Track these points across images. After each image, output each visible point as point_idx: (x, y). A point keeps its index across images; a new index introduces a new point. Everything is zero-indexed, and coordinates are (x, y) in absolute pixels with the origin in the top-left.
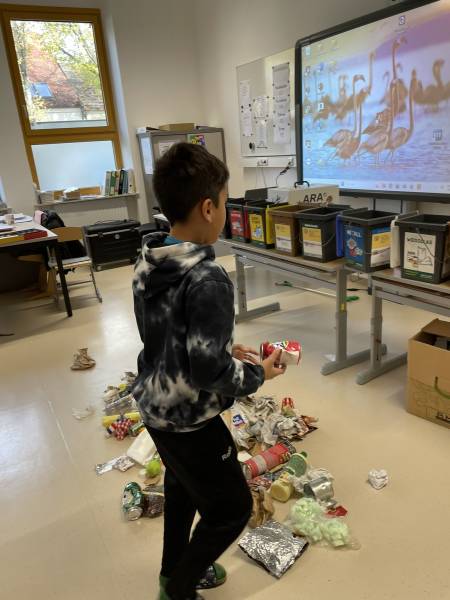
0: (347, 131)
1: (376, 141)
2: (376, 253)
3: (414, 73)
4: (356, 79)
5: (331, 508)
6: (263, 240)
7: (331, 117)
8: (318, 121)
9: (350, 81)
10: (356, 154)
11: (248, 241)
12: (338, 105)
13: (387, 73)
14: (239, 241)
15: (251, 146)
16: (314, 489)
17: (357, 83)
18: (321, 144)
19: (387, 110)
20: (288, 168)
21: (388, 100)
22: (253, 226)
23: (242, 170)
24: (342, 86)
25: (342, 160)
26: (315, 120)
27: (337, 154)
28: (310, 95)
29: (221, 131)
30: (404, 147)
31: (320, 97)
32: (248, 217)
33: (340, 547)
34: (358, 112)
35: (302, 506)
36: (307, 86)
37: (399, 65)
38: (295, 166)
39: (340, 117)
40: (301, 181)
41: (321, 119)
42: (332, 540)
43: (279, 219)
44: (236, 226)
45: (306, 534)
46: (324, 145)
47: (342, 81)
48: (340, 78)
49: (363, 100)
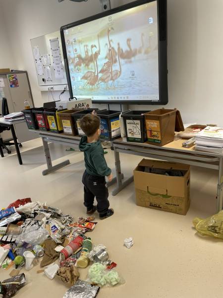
0: (91, 72)
1: (105, 77)
2: (114, 131)
3: (119, 44)
4: (92, 47)
5: (109, 265)
6: (56, 129)
7: (83, 65)
8: (77, 68)
9: (89, 48)
10: (97, 83)
11: (48, 130)
12: (86, 59)
13: (106, 44)
14: (43, 130)
15: (43, 80)
16: (99, 257)
18: (79, 79)
19: (109, 62)
20: (64, 91)
21: (108, 57)
22: (50, 121)
23: (40, 92)
24: (86, 50)
25: (91, 87)
26: (75, 67)
27: (88, 83)
28: (71, 54)
29: (26, 72)
31: (76, 55)
32: (46, 117)
33: (115, 285)
35: (94, 268)
36: (69, 49)
37: (111, 40)
38: (68, 89)
39: (87, 65)
40: (72, 97)
41: (78, 66)
42: (111, 282)
43: (63, 117)
44: (40, 122)
45: (98, 283)
46: (81, 79)
47: (86, 48)
48: (85, 46)
49: (97, 57)
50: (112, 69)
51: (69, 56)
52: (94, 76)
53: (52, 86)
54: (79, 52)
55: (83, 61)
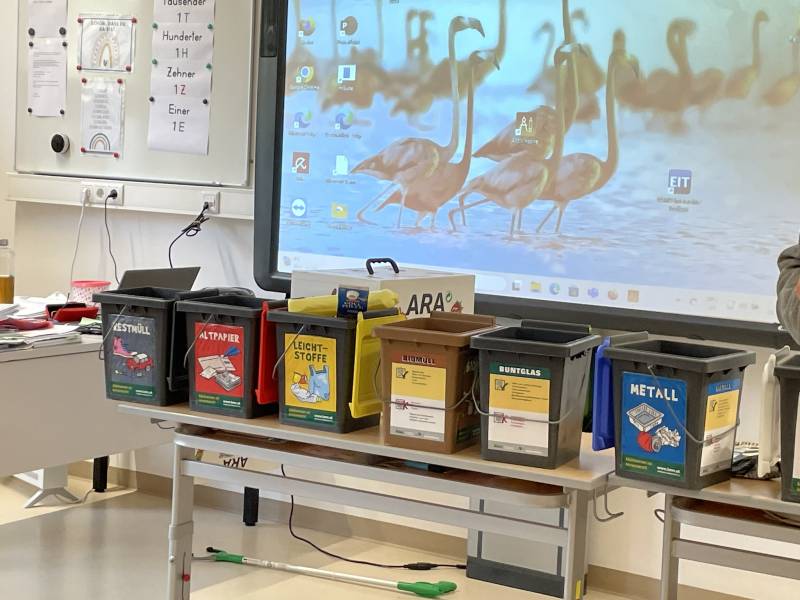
0: (428, 144)
1: (514, 177)
2: (710, 442)
3: (619, 37)
4: (457, 25)
8: (335, 109)
9: (439, 27)
12: (403, 78)
13: (547, 27)
15: (58, 144)
17: (459, 35)
19: (545, 109)
20: (201, 218)
21: (549, 87)
24: (415, 34)
26: (326, 105)
28: (314, 41)
30: (591, 199)
31: (344, 51)
32: (274, 351)
36: (305, 17)
37: (580, 14)
46: (356, 171)
47: (416, 23)
48: (411, 15)
49: (479, 79)
50: (558, 146)
51: (299, 50)
52: (443, 164)
53: (117, 186)
54: (365, 38)
55: (389, 82)
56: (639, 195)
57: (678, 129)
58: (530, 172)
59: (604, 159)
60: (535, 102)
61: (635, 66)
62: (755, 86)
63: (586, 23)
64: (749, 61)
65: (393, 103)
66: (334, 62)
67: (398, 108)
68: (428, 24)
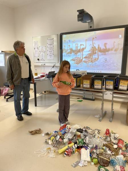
0: (78, 57)
1: (88, 60)
4: (81, 45)
20: (54, 66)
24: (76, 46)
34: (82, 53)
36: (64, 45)
37: (94, 43)
39: (76, 54)
48: (76, 44)
49: (83, 50)
50: (92, 57)
51: (64, 49)
52: (80, 59)
53: (45, 63)
55: (74, 51)
56: (101, 61)
57: (105, 54)
58: (89, 60)
59: (97, 58)
60: (90, 52)
61: (101, 48)
62: (114, 50)
63: (95, 44)
64: (113, 47)
65: (74, 53)
66: (68, 50)
67: (75, 54)
68: (78, 45)
